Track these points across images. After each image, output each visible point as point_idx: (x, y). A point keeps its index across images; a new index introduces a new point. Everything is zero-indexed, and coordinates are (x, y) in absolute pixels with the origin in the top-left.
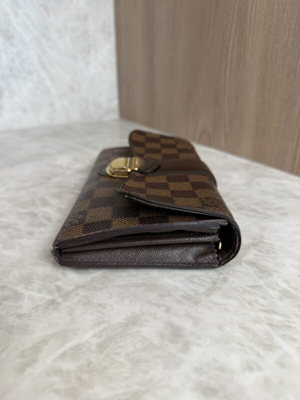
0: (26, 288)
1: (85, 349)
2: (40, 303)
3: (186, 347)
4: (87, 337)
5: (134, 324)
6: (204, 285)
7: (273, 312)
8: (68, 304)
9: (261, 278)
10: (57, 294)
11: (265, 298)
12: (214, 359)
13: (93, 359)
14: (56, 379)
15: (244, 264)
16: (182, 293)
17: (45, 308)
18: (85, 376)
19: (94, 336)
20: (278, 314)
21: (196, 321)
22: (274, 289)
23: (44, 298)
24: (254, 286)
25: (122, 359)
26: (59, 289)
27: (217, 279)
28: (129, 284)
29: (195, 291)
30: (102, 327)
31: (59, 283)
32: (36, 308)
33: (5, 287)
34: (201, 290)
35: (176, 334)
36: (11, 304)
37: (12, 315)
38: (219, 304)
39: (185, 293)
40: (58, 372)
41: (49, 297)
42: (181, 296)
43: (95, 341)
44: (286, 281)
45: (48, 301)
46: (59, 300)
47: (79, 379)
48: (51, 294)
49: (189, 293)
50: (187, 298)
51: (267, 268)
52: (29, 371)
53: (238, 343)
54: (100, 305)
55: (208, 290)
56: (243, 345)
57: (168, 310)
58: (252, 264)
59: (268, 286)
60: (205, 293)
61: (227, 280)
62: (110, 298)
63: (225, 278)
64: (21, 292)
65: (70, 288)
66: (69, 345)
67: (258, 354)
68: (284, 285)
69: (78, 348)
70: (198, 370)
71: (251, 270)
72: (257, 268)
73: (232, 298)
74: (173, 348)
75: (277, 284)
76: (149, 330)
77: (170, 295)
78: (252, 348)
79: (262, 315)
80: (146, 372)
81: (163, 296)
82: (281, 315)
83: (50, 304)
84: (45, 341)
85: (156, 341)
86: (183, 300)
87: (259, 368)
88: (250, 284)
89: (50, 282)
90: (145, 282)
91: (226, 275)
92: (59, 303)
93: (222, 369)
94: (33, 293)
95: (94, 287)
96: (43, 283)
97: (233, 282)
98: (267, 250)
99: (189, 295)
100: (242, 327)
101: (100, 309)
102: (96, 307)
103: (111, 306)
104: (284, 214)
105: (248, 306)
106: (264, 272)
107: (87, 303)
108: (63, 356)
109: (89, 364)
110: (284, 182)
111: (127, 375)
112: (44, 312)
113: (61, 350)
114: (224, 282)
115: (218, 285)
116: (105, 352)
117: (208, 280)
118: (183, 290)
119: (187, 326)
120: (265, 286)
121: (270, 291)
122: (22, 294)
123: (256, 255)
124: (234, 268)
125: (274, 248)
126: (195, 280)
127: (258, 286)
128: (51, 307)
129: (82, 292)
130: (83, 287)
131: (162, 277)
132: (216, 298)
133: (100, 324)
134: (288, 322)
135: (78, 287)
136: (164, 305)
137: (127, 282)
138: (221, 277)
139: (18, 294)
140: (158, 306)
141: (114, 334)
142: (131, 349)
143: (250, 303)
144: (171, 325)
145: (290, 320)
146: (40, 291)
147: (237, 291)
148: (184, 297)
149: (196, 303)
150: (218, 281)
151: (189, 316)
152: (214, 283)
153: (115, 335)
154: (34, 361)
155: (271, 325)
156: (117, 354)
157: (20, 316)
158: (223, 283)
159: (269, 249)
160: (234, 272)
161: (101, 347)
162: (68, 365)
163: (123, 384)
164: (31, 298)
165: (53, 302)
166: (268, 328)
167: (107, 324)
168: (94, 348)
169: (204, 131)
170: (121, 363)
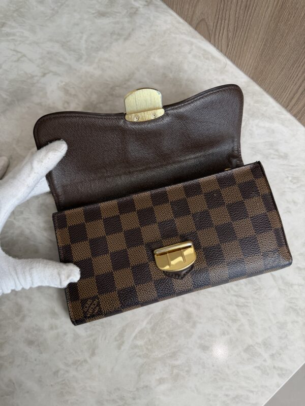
1: (145, 332)
3: (194, 325)
4: (144, 324)
5: (166, 312)
7: (240, 296)
12: (207, 331)
13: (151, 337)
14: (136, 350)
18: (149, 347)
19: (148, 323)
20: (242, 297)
21: (199, 307)
25: (164, 336)
30: (150, 316)
35: (189, 317)
40: (136, 346)
43: (149, 327)
47: (147, 349)
52: (123, 348)
53: (220, 320)
56: (222, 321)
66: (137, 330)
67: (229, 326)
69: (141, 332)
70: (200, 338)
74: (188, 326)
76: (175, 315)
78: (226, 322)
79: (234, 298)
80: (177, 341)
82: (244, 298)
84: (124, 330)
85: (179, 322)
93: (211, 335)
100: (223, 309)
105: (227, 293)
108: (136, 338)
109: (150, 340)
110: (276, 125)
111: (168, 344)
113: (134, 335)
116: (156, 333)
119: (194, 310)
133: (148, 314)
134: (247, 302)
142: (168, 329)
144: (185, 311)
145: (248, 301)
151: (195, 303)
153: (158, 321)
154: (123, 342)
155: (237, 306)
156: (161, 333)
161: (153, 329)
162: (140, 343)
163: (167, 349)
166: (235, 308)
167: (152, 314)
168: (149, 331)
169: (203, 20)
170: (165, 338)
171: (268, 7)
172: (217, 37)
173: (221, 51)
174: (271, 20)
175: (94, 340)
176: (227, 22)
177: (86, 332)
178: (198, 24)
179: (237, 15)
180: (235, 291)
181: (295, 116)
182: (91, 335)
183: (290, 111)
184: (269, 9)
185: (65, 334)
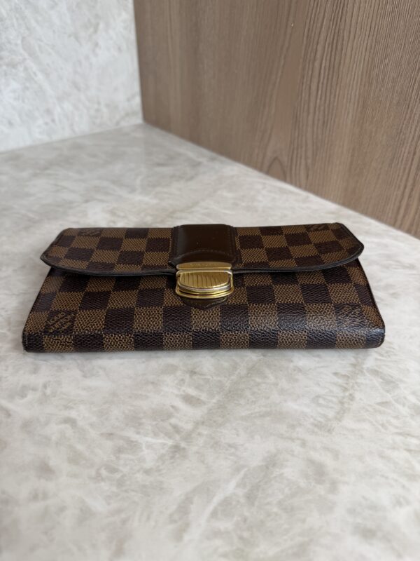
0: (138, 433)
1: (234, 503)
2: (163, 451)
3: (334, 487)
4: (230, 488)
5: (274, 465)
6: (332, 408)
7: (408, 435)
8: (195, 449)
9: (388, 391)
10: (177, 437)
11: (397, 417)
12: (364, 497)
13: (247, 514)
14: (218, 542)
15: (367, 374)
16: (312, 420)
17: (172, 458)
18: (246, 534)
19: (238, 486)
20: (413, 436)
21: (336, 455)
22: (404, 405)
23: (165, 444)
24: (383, 403)
25: (275, 510)
26: (176, 429)
27: (343, 398)
28: (252, 414)
29: (325, 416)
30: (242, 473)
31: (173, 421)
32: (161, 458)
33: (112, 434)
34: (331, 414)
35: (319, 472)
36: (131, 457)
37: (138, 471)
38: (353, 430)
39: (315, 419)
40: (217, 534)
41: (170, 442)
42: (313, 424)
43: (241, 492)
44: (414, 393)
45: (171, 447)
46: (183, 444)
47: (241, 538)
48: (170, 438)
49: (319, 419)
50: (319, 426)
51: (392, 377)
52: (186, 537)
53: (382, 476)
54: (230, 446)
55: (338, 413)
56: (387, 478)
57: (304, 444)
58: (375, 372)
59: (397, 401)
60: (336, 418)
61: (353, 397)
62: (238, 435)
63: (351, 395)
64: (134, 440)
65: (189, 427)
66: (216, 500)
67: (403, 487)
68: (413, 399)
69: (226, 503)
70: (352, 511)
71: (376, 381)
72: (381, 378)
73: (364, 420)
74: (321, 490)
75: (405, 398)
76: (291, 471)
77: (300, 425)
78: (396, 481)
79: (398, 439)
80: (304, 521)
81: (293, 427)
83: (176, 452)
84: (188, 500)
85: (303, 483)
86: (316, 430)
87: (408, 503)
88: (379, 400)
89: (162, 420)
90: (269, 409)
91: (351, 392)
92: (184, 449)
93: (374, 507)
94: (149, 439)
95: (215, 422)
96: (154, 423)
97: (361, 399)
98: (387, 352)
99: (319, 422)
100: (382, 456)
101: (233, 450)
102: (227, 450)
103: (242, 445)
104: (395, 295)
105: (383, 430)
106: (390, 383)
107: (216, 445)
108: (214, 514)
109: (245, 520)
111: (286, 526)
112: (173, 463)
113: (210, 508)
114: (352, 400)
115: (346, 405)
116: (256, 503)
117: (334, 400)
118: (312, 417)
119: (328, 460)
120: (394, 402)
121: (400, 407)
122: (136, 441)
123: (376, 359)
124: (359, 381)
125: (394, 349)
126: (321, 401)
127: (386, 402)
128: (177, 456)
129: (205, 431)
130: (203, 423)
131: (286, 401)
132: (348, 422)
133: (238, 470)
135: (197, 424)
136: (298, 439)
137: (249, 412)
138: (347, 394)
139: (132, 442)
140: (292, 440)
141: (258, 480)
142: (281, 497)
143: (383, 425)
144: (311, 462)
146: (156, 435)
147: (367, 411)
148: (316, 426)
149: (329, 431)
150: (345, 400)
151: (326, 449)
152: (342, 403)
153: (260, 482)
154: (187, 525)
155: (409, 451)
156: (268, 504)
157: (147, 472)
158: (351, 402)
159: (388, 349)
160: (359, 386)
161: (250, 498)
162: (224, 525)
163: (285, 537)
164: (149, 446)
165: (176, 449)
166: (406, 454)
167: (246, 469)
168: (243, 500)
169: (276, 159)
170: (276, 514)
171: (348, 113)
172: (293, 172)
173: (300, 187)
174: (354, 126)
175: (124, 522)
176: (304, 149)
177: (109, 504)
178: (270, 167)
179: (315, 137)
180: (397, 427)
181: (408, 231)
182: (119, 511)
183: (400, 228)
184: (350, 115)
185: (62, 509)
